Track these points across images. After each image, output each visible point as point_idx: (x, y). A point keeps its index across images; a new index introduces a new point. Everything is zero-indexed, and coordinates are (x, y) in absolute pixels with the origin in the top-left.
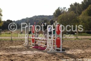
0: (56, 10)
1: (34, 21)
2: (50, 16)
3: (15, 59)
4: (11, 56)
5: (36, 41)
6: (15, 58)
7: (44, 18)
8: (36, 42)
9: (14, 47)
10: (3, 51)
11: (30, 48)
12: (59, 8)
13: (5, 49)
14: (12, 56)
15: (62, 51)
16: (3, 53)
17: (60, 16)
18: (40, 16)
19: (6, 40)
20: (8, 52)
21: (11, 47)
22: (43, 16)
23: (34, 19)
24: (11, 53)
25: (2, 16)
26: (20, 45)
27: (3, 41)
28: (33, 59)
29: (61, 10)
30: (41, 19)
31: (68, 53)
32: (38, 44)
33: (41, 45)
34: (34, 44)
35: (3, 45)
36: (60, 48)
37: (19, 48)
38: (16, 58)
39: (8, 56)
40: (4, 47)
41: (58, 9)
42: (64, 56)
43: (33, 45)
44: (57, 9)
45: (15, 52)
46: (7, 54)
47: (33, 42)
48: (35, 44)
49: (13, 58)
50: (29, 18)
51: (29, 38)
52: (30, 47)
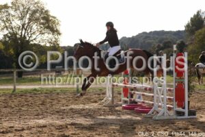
0: (191, 19)
1: (140, 44)
2: (179, 32)
3: (74, 134)
4: (67, 127)
5: (133, 92)
6: (74, 132)
7: (164, 37)
8: (132, 96)
9: (81, 106)
10: (53, 116)
11: (117, 108)
12: (198, 12)
13: (58, 112)
14: (69, 127)
15: (189, 115)
16: (51, 121)
17: (200, 31)
18: (156, 33)
19: (64, 91)
20: (62, 118)
21: (73, 106)
22: (163, 33)
23: (141, 40)
24: (69, 121)
25: (60, 34)
26: (96, 102)
27: (58, 94)
28: (114, 133)
29: (203, 17)
30: (157, 41)
31: (201, 120)
32: (137, 100)
33: (143, 103)
34: (128, 99)
35: (55, 102)
36: (184, 108)
37: (90, 110)
38: (77, 132)
39: (60, 128)
40: (57, 107)
41: (196, 14)
42: (190, 127)
43: (125, 102)
44: (194, 16)
45: (79, 119)
46: (59, 122)
47: (126, 96)
48: (130, 100)
49: (70, 133)
50: (129, 38)
51: (113, 85)
52: (117, 106)
